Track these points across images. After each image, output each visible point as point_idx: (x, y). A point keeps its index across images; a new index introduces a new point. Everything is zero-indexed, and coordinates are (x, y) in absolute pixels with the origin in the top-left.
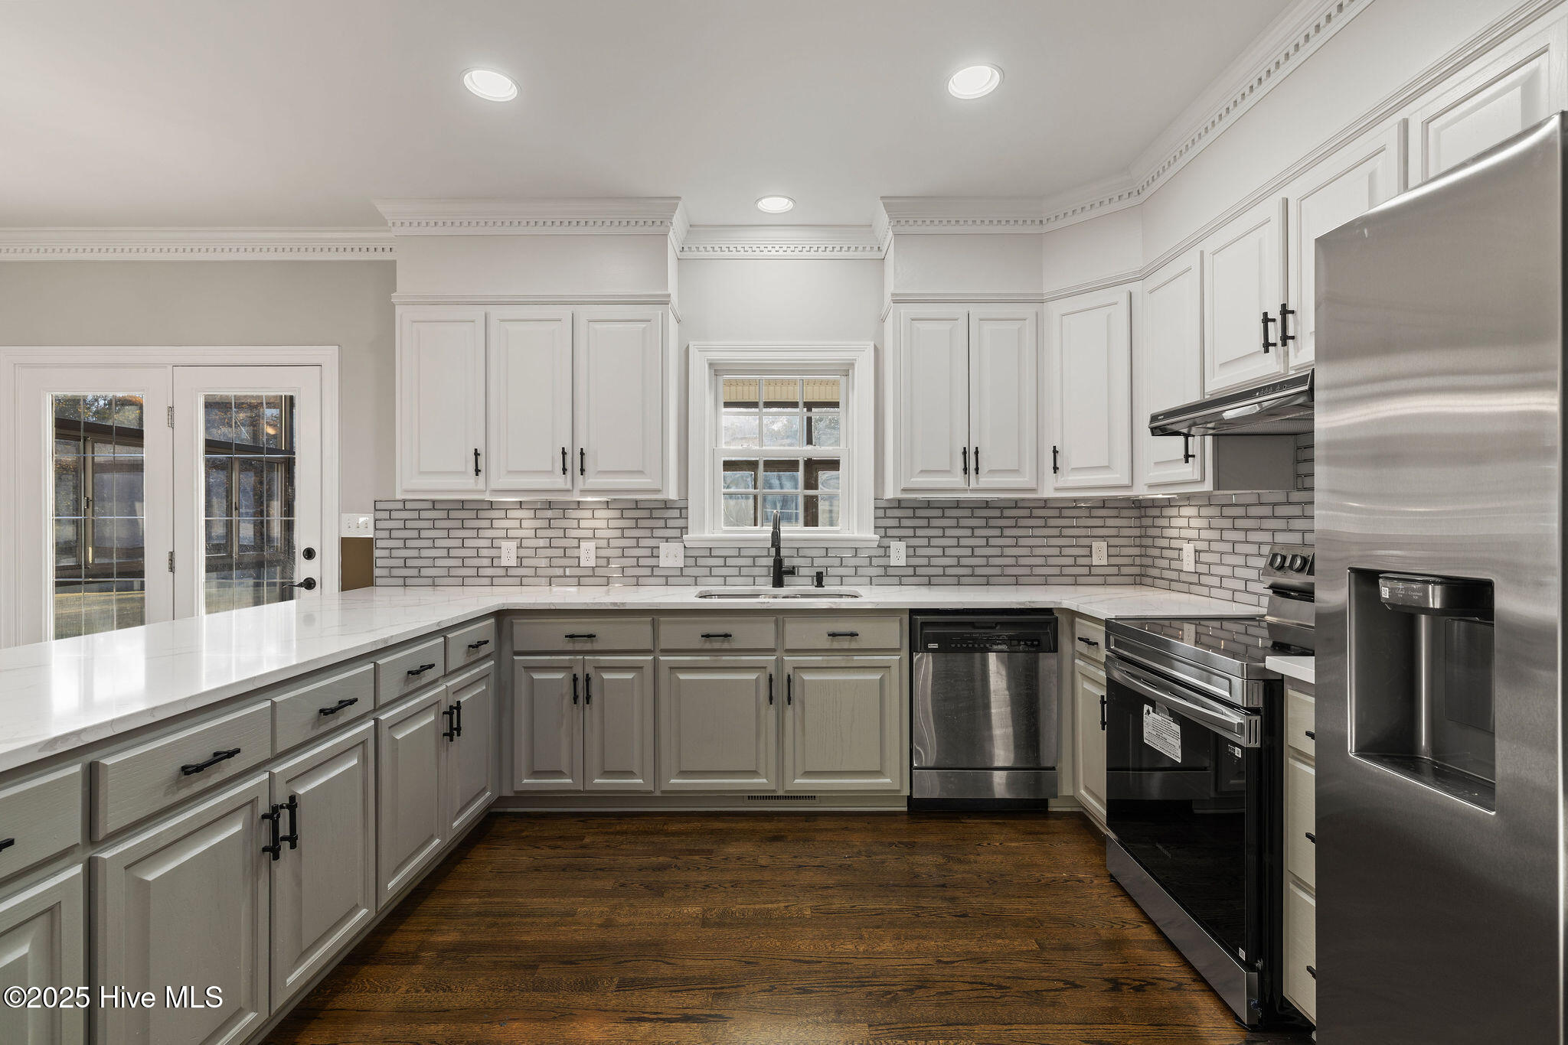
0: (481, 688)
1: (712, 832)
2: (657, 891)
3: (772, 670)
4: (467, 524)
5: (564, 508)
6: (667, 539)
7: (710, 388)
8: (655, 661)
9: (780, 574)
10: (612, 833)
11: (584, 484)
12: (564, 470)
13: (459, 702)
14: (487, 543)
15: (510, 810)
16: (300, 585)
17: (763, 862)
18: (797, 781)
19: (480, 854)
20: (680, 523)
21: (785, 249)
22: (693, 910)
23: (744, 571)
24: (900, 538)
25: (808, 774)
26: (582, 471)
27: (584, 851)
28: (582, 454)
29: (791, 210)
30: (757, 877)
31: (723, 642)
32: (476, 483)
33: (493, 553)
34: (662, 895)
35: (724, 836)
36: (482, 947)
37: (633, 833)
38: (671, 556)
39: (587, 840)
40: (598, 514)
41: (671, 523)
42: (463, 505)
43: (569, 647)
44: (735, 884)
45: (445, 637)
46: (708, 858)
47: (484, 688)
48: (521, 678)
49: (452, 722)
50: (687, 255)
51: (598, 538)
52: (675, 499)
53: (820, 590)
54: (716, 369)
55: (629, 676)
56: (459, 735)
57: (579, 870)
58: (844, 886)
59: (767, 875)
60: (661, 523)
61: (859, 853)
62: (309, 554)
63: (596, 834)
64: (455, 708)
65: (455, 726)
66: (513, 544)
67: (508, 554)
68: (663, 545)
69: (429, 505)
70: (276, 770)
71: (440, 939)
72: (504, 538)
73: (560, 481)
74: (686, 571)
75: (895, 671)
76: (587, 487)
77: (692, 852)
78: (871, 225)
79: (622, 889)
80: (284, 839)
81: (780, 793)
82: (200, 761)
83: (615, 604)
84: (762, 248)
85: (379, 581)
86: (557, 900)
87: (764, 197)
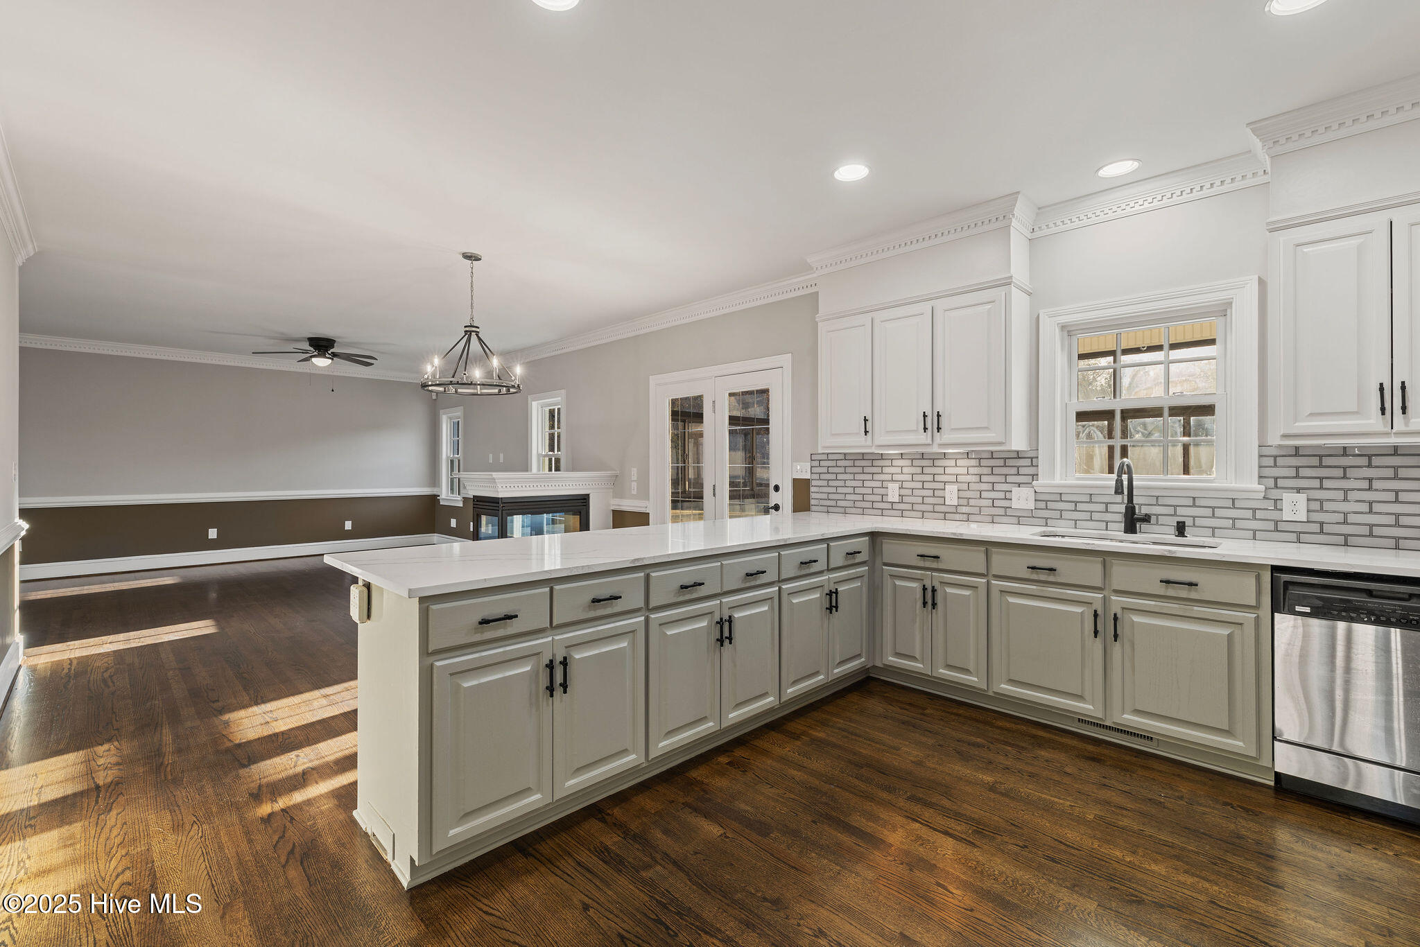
0: (857, 584)
1: (1034, 737)
2: (965, 758)
3: (1099, 607)
4: (866, 470)
5: (934, 459)
6: (1019, 485)
7: (1062, 349)
8: (988, 583)
9: (1132, 522)
10: (948, 712)
11: (941, 440)
12: (925, 429)
13: (836, 589)
14: (879, 484)
15: (882, 678)
16: (772, 508)
17: (1068, 770)
18: (1125, 716)
19: (854, 697)
20: (1031, 471)
21: (1132, 205)
22: (988, 779)
23: (1095, 516)
24: (1299, 490)
25: (1138, 712)
26: (939, 429)
27: (922, 717)
28: (939, 416)
29: (1136, 169)
30: (1056, 777)
31: (1049, 575)
32: (866, 440)
33: (882, 491)
34: (968, 761)
35: (1040, 743)
36: (835, 746)
37: (965, 717)
38: (1022, 499)
39: (928, 711)
40: (960, 462)
41: (1022, 471)
42: (863, 456)
43: (921, 563)
44: (1031, 775)
45: (828, 545)
46: (1019, 752)
47: (859, 584)
48: (888, 583)
49: (832, 602)
50: (1038, 234)
51: (960, 483)
52: (1026, 450)
53: (1180, 540)
54: (1068, 331)
55: (967, 593)
56: (837, 611)
57: (914, 726)
58: (1143, 814)
59: (1067, 780)
60: (1014, 471)
61: (1181, 798)
62: (777, 488)
63: (937, 710)
64: (834, 592)
65: (834, 604)
66: (897, 485)
67: (893, 493)
68: (1015, 490)
69: (842, 457)
70: (724, 600)
71: (814, 733)
72: (890, 481)
73: (923, 438)
74: (1036, 513)
75: (1250, 630)
76: (943, 441)
77: (1006, 743)
78: (1250, 151)
79: (939, 747)
80: (726, 638)
81: (1108, 723)
82: (688, 584)
83: (954, 534)
84: (1115, 208)
85: (813, 508)
86: (891, 738)
87: (1104, 166)
